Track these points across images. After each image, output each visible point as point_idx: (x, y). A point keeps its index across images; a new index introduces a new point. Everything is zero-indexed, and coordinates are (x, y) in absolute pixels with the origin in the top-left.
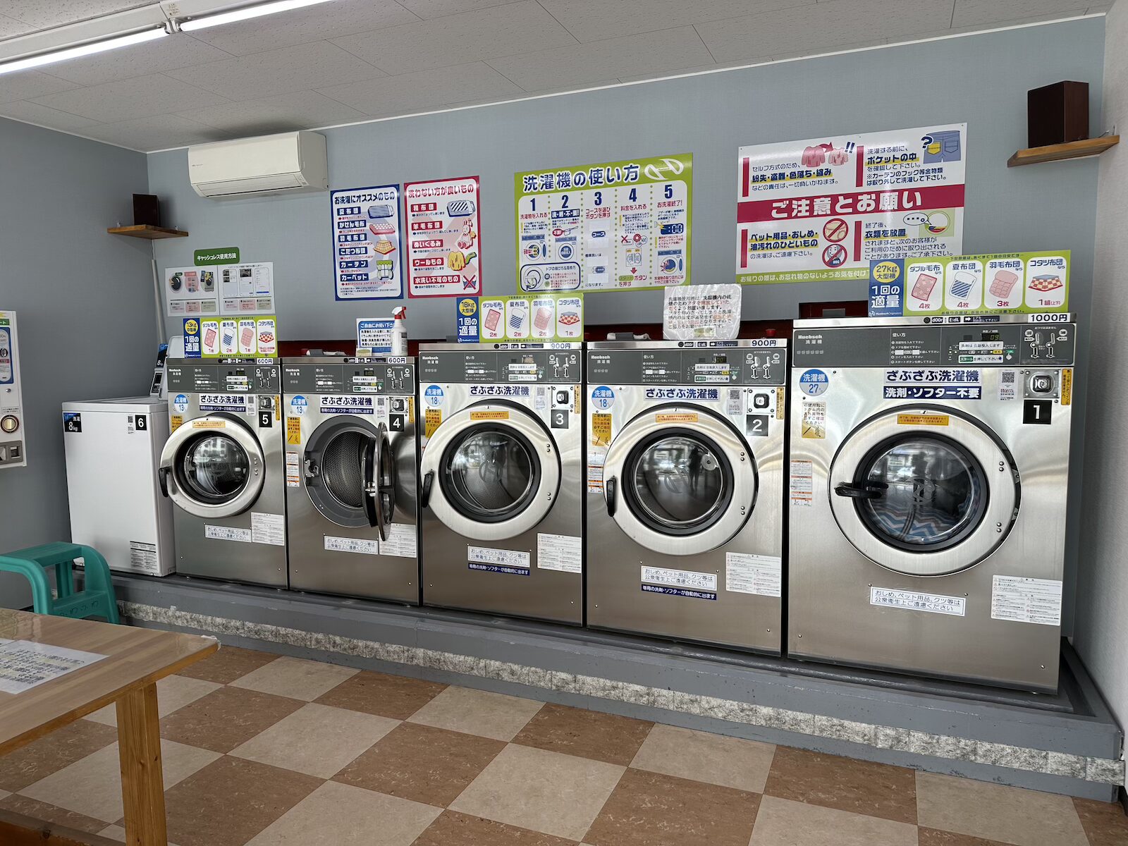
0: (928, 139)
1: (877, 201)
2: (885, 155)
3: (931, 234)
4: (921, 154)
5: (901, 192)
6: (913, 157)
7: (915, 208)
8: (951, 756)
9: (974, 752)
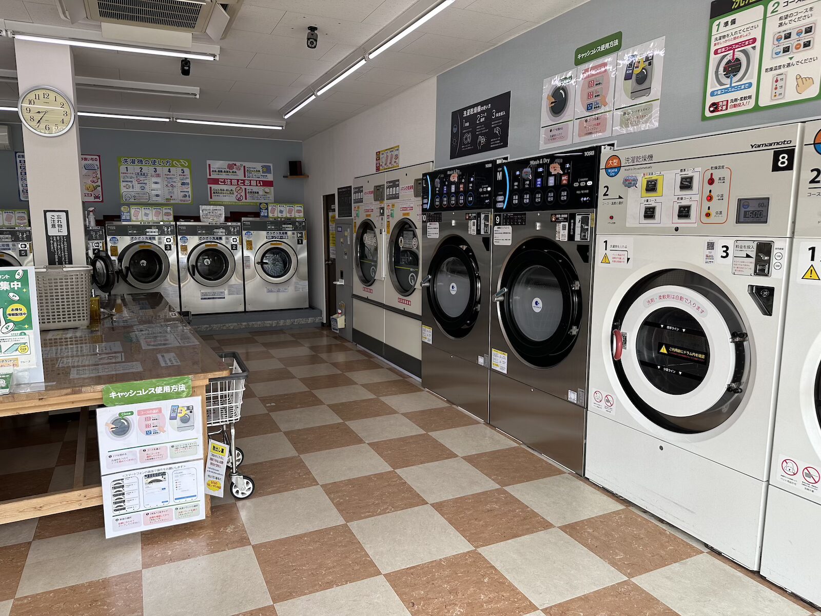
0: (263, 167)
1: (250, 182)
2: (251, 169)
3: (266, 194)
4: (261, 170)
5: (257, 181)
6: (259, 171)
7: (261, 186)
8: (289, 324)
9: (294, 322)
